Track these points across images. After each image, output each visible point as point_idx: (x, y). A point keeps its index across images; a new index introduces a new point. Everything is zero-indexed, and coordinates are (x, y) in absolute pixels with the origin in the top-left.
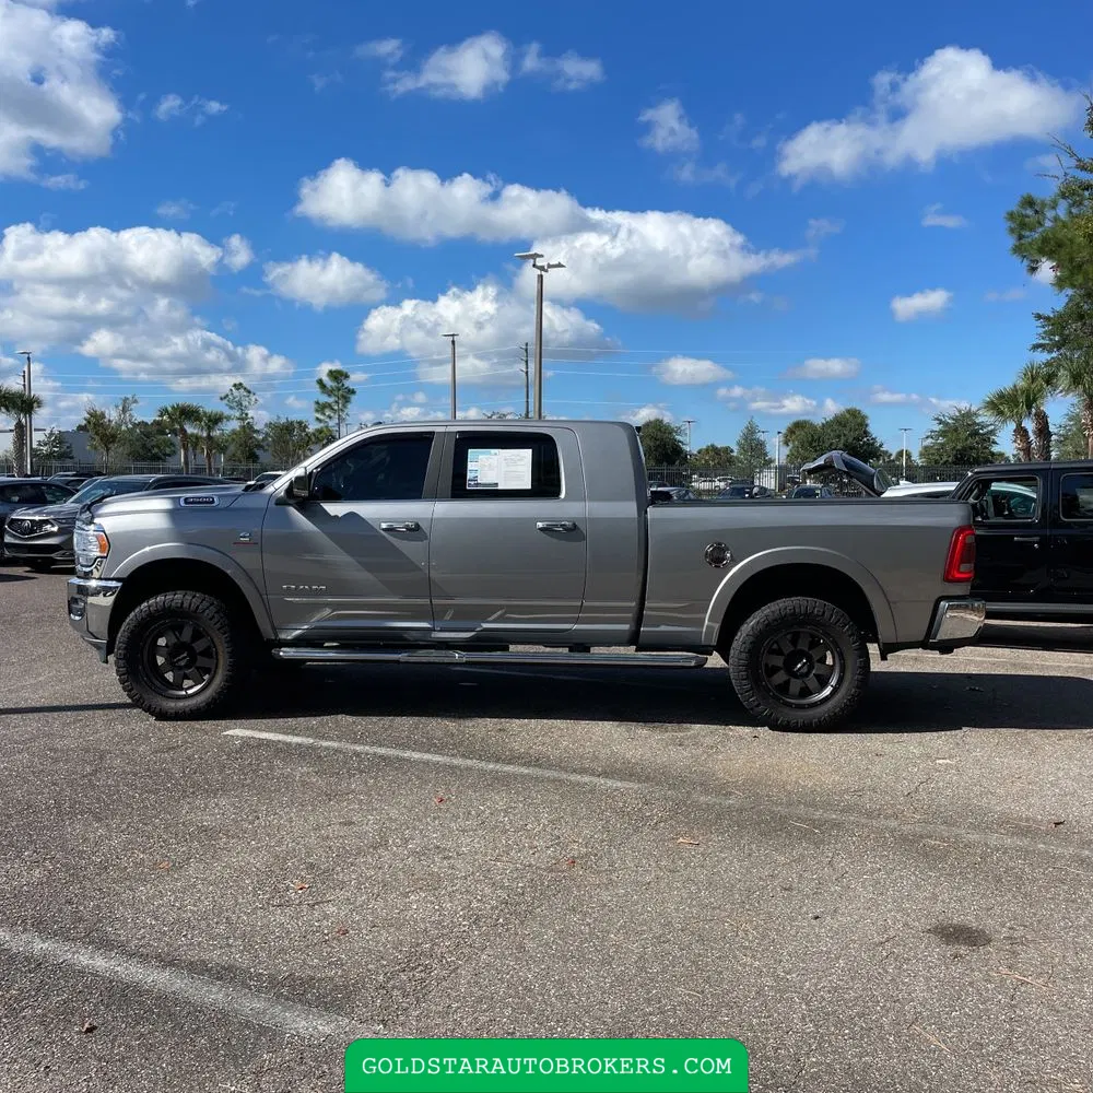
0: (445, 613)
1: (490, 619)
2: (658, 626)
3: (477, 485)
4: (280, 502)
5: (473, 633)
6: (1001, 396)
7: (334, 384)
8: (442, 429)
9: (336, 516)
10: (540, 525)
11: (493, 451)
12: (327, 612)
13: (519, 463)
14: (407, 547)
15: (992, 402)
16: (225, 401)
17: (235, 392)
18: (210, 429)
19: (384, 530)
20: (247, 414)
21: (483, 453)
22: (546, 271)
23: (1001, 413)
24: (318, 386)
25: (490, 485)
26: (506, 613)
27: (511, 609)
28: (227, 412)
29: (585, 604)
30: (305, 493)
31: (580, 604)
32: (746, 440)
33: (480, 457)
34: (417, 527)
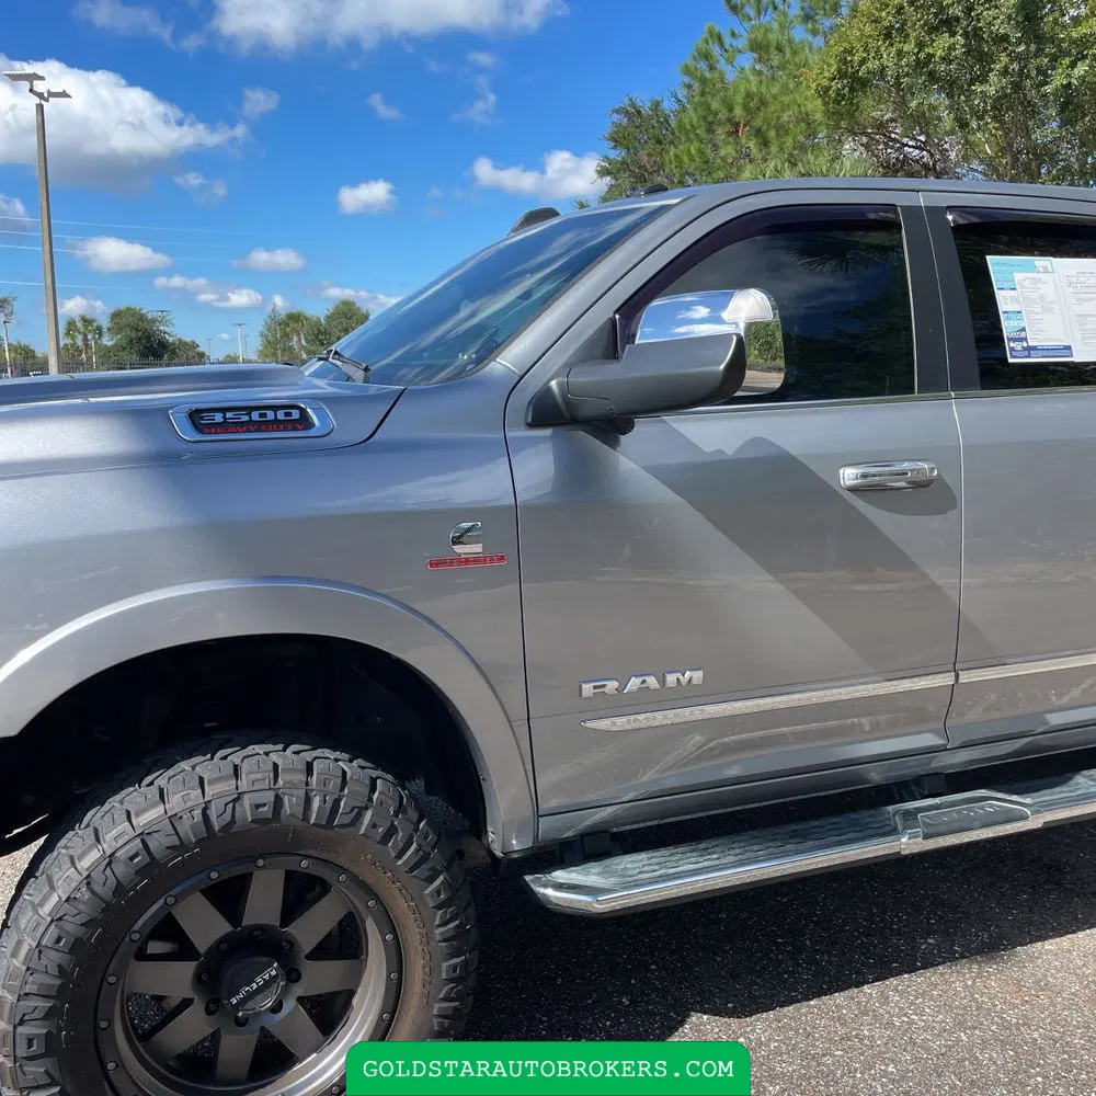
0: (975, 703)
3: (1029, 351)
19: (853, 489)
32: (269, 330)
33: (1018, 276)
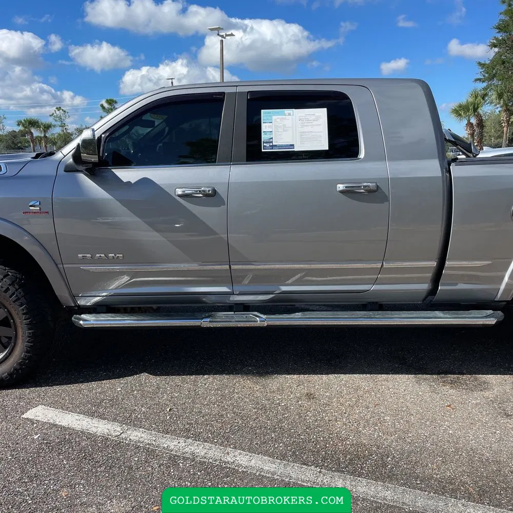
0: (244, 277)
1: (290, 281)
2: (456, 284)
3: (273, 146)
4: (69, 169)
5: (272, 296)
6: (460, 106)
7: (110, 107)
8: (233, 90)
9: (129, 182)
10: (341, 187)
11: (287, 111)
12: (125, 279)
13: (315, 123)
14: (205, 213)
15: (455, 110)
16: (52, 117)
17: (58, 112)
18: (45, 131)
19: (179, 196)
20: (64, 124)
21: (278, 114)
22: (225, 38)
23: (460, 115)
24: (101, 108)
25: (287, 146)
26: (304, 276)
27: (309, 272)
28: (54, 123)
29: (385, 265)
30: (94, 159)
31: (379, 265)
33: (274, 117)
34: (215, 192)
